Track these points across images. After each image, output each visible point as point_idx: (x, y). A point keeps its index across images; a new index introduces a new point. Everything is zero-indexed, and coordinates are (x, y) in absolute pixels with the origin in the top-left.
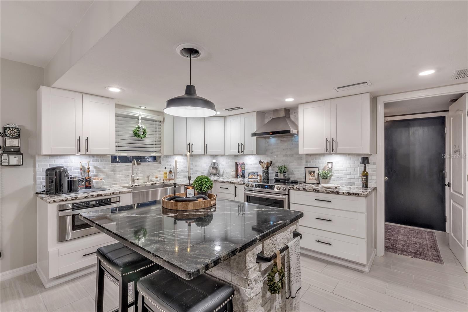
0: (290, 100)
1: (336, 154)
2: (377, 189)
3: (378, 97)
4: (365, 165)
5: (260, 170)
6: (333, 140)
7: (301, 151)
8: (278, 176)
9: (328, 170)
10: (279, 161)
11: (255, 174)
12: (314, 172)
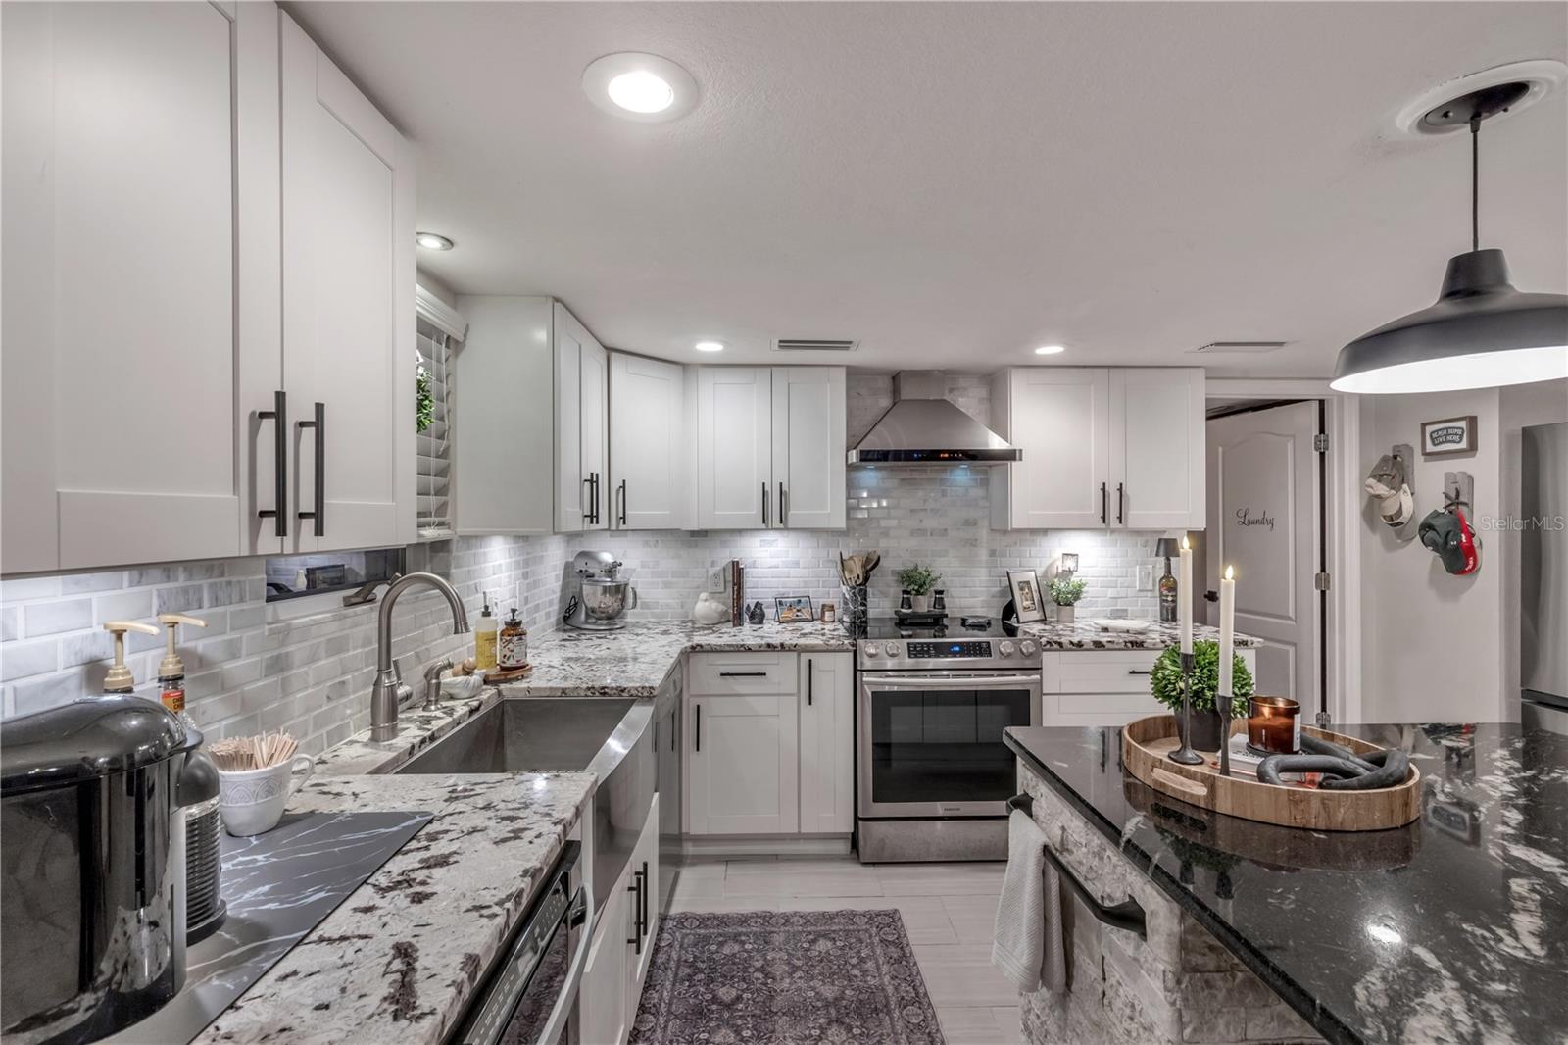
4: (1168, 558)
6: (1120, 489)
8: (910, 606)
11: (801, 605)
12: (1028, 584)
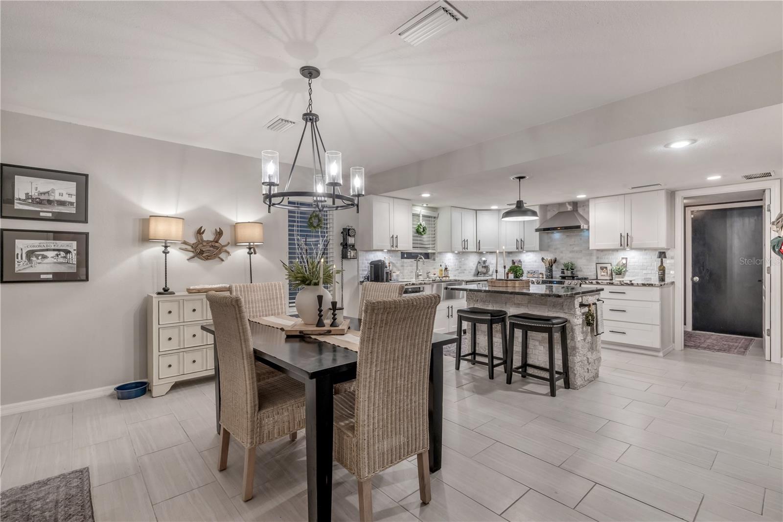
0: (581, 196)
1: (632, 249)
2: (676, 283)
3: (678, 192)
4: (662, 259)
5: (542, 269)
6: (628, 235)
7: (592, 246)
8: (564, 274)
9: (622, 266)
10: (565, 257)
11: (535, 272)
12: (606, 268)
